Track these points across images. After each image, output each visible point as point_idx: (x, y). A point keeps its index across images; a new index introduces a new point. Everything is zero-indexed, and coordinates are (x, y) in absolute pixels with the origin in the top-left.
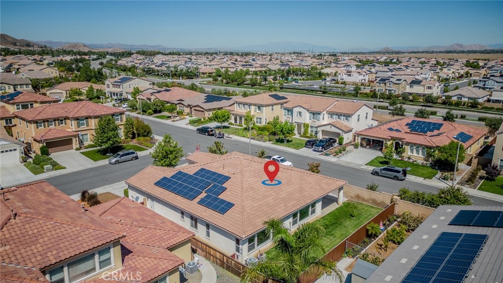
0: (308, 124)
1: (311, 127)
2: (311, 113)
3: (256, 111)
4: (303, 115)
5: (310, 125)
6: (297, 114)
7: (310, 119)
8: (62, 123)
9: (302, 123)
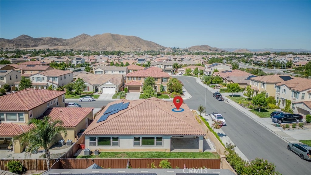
0: (290, 101)
1: (292, 103)
2: (293, 91)
3: (261, 87)
4: (286, 91)
5: (291, 102)
6: (283, 91)
7: (292, 97)
8: (139, 79)
9: (285, 99)
